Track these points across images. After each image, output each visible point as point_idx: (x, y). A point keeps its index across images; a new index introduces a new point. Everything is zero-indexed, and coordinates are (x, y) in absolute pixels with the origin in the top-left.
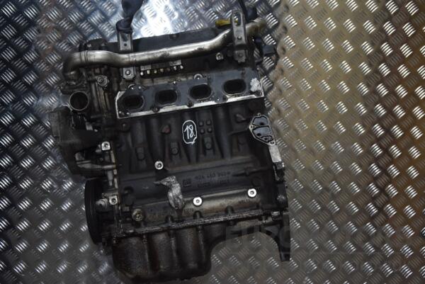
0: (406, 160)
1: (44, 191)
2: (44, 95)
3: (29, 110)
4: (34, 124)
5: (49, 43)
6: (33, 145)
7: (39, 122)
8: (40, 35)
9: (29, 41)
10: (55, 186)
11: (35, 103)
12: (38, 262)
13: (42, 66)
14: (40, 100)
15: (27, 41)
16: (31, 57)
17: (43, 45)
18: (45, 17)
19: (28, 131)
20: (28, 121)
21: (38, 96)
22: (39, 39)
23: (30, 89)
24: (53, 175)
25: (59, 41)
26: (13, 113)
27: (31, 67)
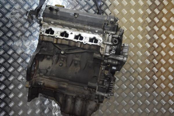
0: (168, 57)
1: (19, 81)
2: (16, 41)
3: (10, 47)
4: (13, 53)
5: (16, 19)
6: (13, 62)
7: (15, 52)
8: (12, 16)
9: (8, 18)
10: (24, 78)
11: (12, 44)
12: (19, 110)
13: (14, 29)
14: (15, 43)
15: (7, 18)
16: (9, 25)
17: (14, 20)
18: (14, 8)
19: (11, 56)
20: (10, 52)
21: (13, 41)
22: (12, 17)
23: (10, 38)
24: (22, 74)
25: (21, 18)
26: (4, 49)
27: (9, 29)
